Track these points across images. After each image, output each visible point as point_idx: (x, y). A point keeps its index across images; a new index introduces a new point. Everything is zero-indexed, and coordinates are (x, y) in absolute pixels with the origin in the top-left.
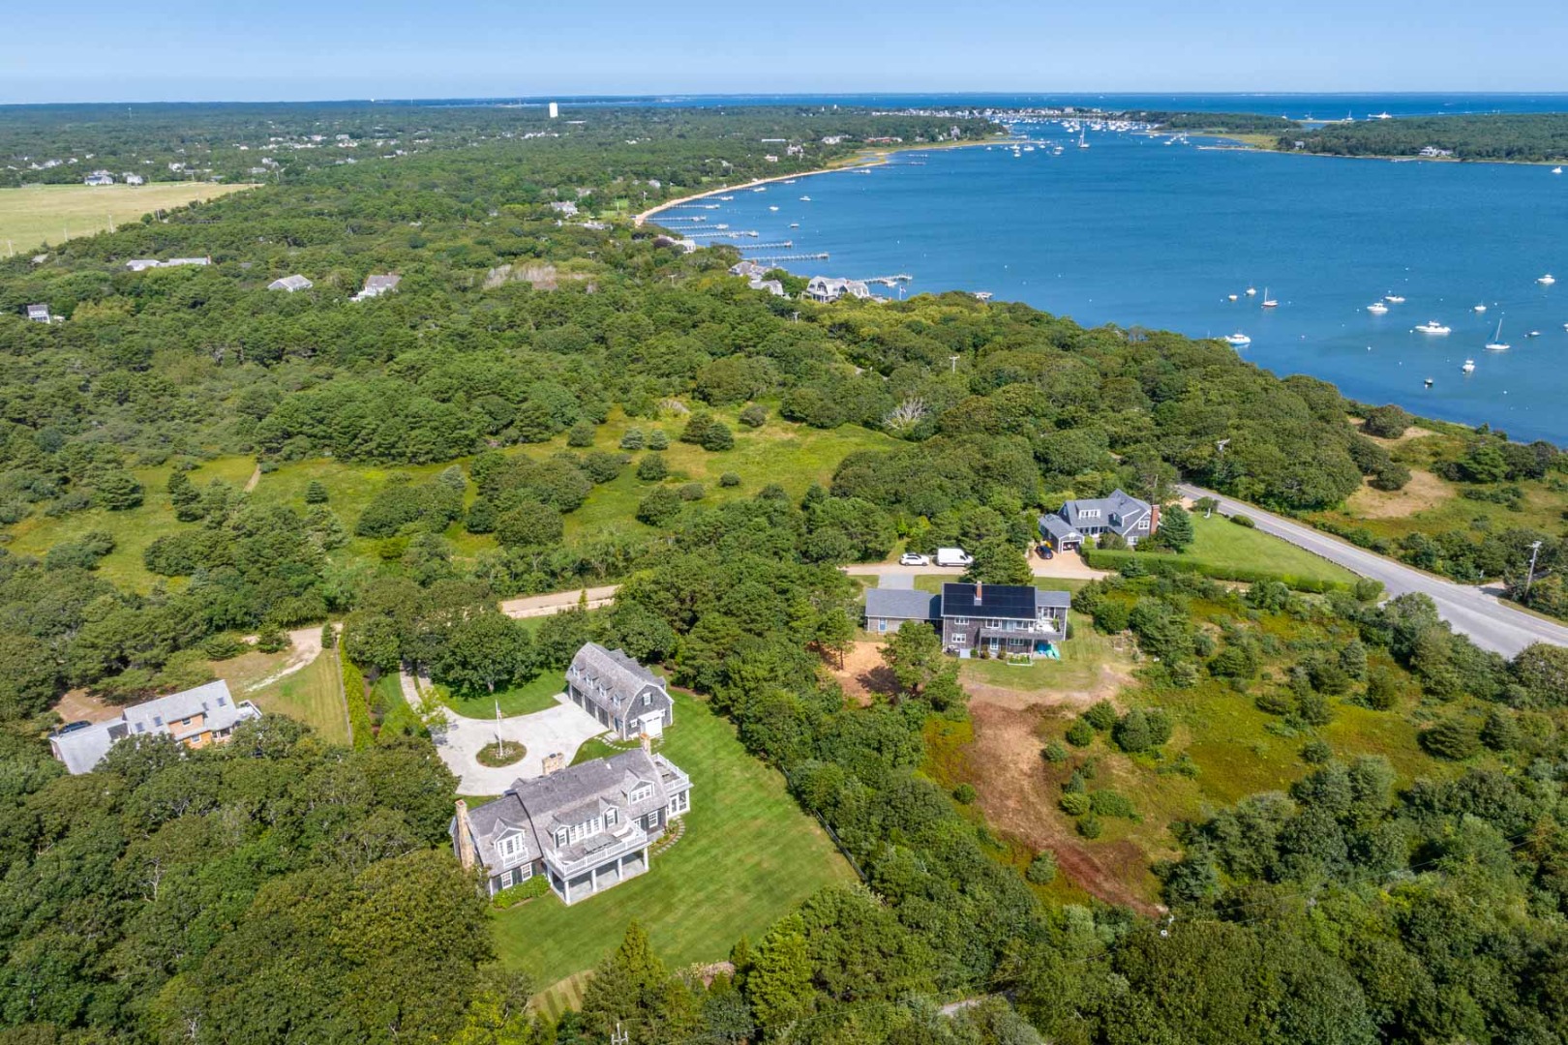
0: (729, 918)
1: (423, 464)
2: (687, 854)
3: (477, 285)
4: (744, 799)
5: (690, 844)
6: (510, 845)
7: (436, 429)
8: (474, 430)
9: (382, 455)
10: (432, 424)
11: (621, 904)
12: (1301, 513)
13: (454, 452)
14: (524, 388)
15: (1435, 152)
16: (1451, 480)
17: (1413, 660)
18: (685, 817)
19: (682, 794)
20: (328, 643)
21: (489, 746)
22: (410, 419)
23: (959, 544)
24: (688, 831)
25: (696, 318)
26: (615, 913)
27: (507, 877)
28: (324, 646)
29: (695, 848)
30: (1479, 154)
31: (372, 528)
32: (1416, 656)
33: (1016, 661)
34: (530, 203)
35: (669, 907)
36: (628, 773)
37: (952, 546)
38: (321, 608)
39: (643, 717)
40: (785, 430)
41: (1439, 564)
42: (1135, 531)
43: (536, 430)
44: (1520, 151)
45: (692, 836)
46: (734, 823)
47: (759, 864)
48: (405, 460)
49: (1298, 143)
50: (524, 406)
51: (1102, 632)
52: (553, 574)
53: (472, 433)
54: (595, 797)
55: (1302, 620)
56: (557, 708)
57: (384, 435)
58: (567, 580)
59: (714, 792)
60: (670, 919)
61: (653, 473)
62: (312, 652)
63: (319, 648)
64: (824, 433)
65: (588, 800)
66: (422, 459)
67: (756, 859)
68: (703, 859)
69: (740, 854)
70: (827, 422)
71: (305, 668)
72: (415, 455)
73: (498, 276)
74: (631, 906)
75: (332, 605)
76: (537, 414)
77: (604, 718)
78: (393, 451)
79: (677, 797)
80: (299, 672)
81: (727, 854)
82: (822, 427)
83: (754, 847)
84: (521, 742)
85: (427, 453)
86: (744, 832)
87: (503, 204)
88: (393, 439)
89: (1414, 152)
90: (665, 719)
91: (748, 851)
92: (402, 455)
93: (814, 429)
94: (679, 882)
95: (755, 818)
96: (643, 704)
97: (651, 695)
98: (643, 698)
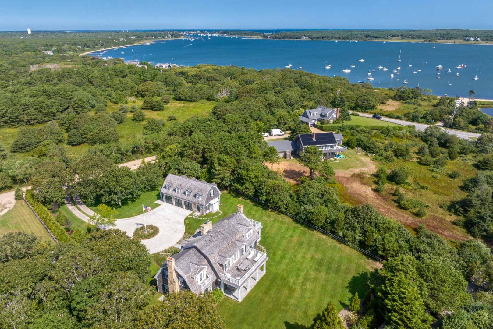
0: (324, 287)
1: (34, 124)
2: (277, 260)
3: (26, 71)
5: (274, 255)
7: (36, 109)
8: (55, 109)
9: (12, 122)
10: (35, 107)
11: (266, 293)
12: (369, 111)
13: (47, 119)
14: (71, 94)
15: (305, 38)
16: (397, 100)
17: (448, 144)
18: (261, 243)
19: (258, 232)
20: (18, 198)
21: (137, 230)
22: (23, 107)
23: (277, 127)
24: (268, 249)
25: (125, 74)
26: (267, 299)
28: (16, 199)
29: (278, 257)
30: (316, 38)
31: (21, 148)
32: (449, 143)
33: (333, 161)
34: (34, 52)
35: (291, 290)
37: (275, 128)
38: (9, 182)
39: (211, 202)
40: (179, 103)
41: (420, 120)
42: (332, 118)
43: (81, 109)
44: (325, 37)
45: (272, 251)
47: (313, 257)
48: (24, 123)
49: (269, 37)
50: (73, 100)
51: (350, 149)
52: (122, 154)
53: (54, 110)
55: (402, 138)
56: (160, 207)
57: (12, 113)
58: (130, 156)
60: (297, 295)
61: (140, 118)
62: (10, 203)
63: (14, 202)
64: (194, 103)
66: (32, 122)
67: (310, 255)
69: (300, 254)
70: (194, 99)
71: (9, 212)
72: (29, 121)
73: (34, 68)
74: (272, 293)
75: (15, 180)
76: (81, 102)
77: (189, 206)
78: (17, 120)
80: (7, 214)
81: (295, 256)
82: (193, 101)
83: (304, 250)
84: (154, 225)
85: (35, 119)
87: (23, 52)
88: (17, 114)
89: (299, 38)
90: (219, 202)
91: (303, 252)
92: (22, 121)
93: (190, 103)
94: (285, 275)
96: (210, 196)
97: (213, 191)
98: (210, 193)
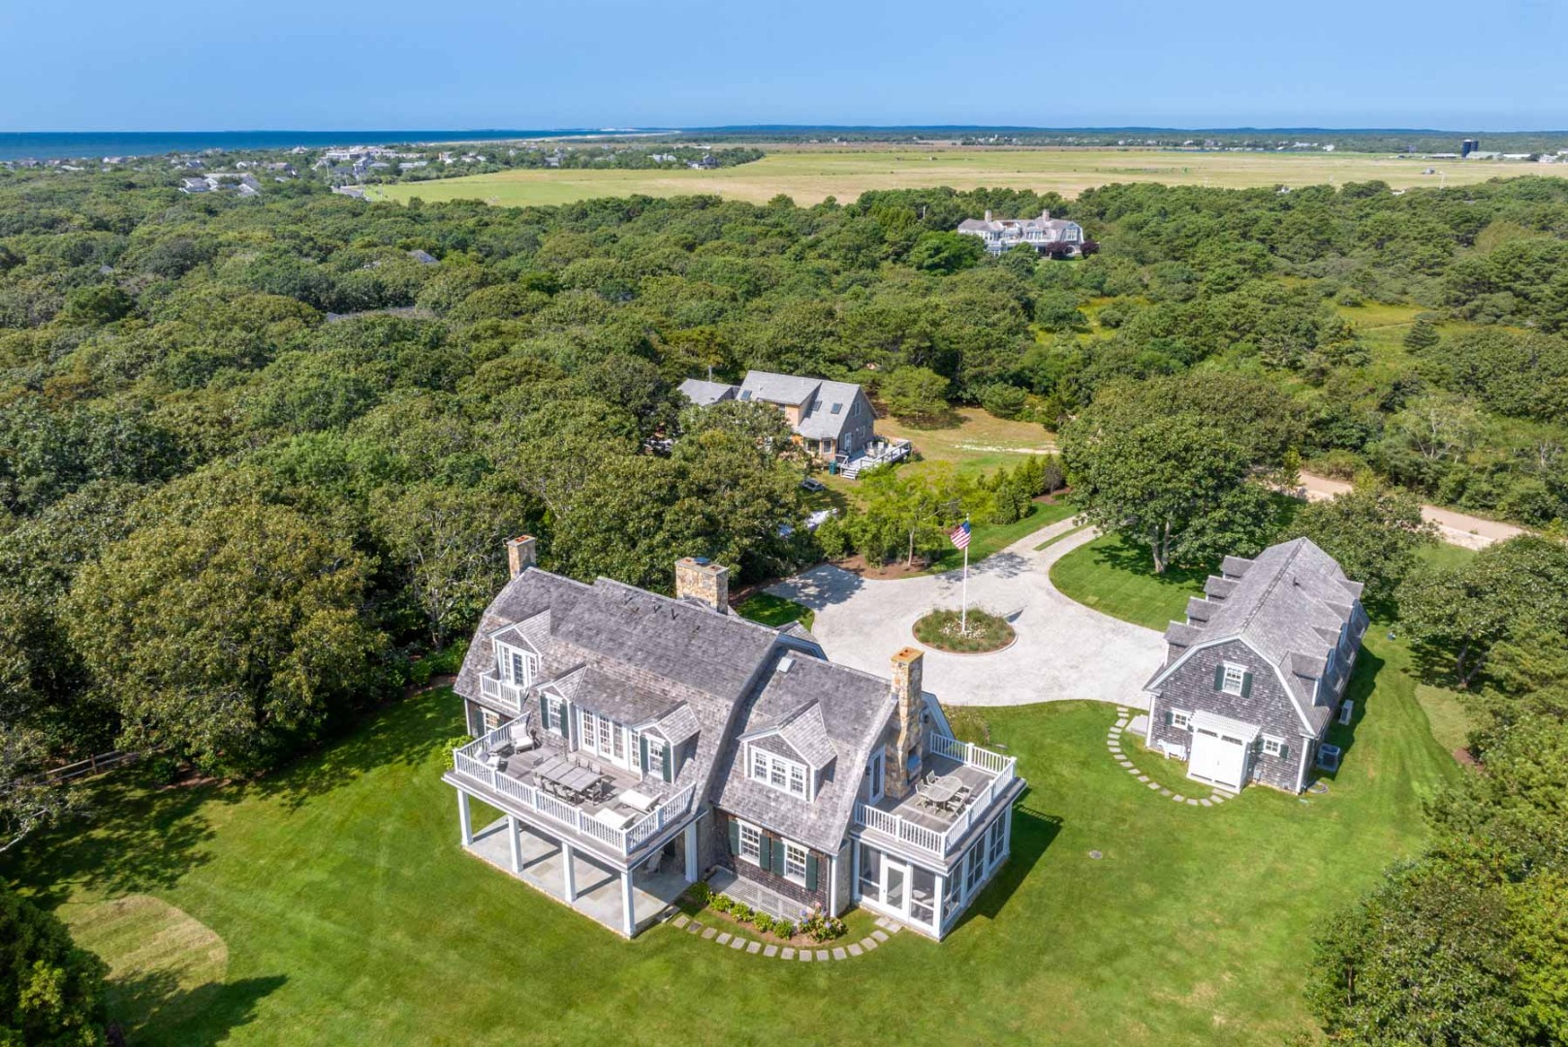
54: (674, 691)
90: (1276, 764)
96: (1218, 686)
97: (1249, 677)
98: (1220, 670)
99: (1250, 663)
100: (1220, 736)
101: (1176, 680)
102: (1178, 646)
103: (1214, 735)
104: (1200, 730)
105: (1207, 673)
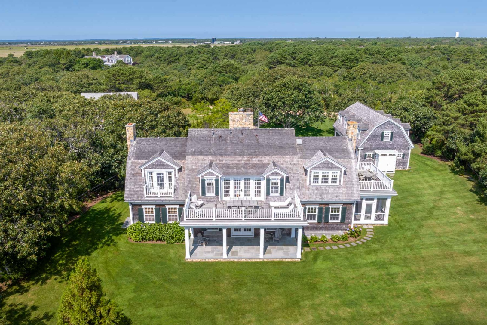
2: (360, 261)
4: (460, 234)
5: (369, 253)
6: (160, 176)
18: (377, 229)
19: (381, 202)
24: (373, 241)
27: (149, 213)
29: (371, 258)
36: (320, 152)
39: (379, 151)
45: (376, 246)
46: (436, 251)
47: (455, 305)
54: (266, 159)
59: (424, 219)
65: (255, 160)
67: (453, 297)
68: (375, 273)
69: (430, 284)
79: (374, 203)
81: (411, 277)
83: (453, 283)
86: (447, 263)
90: (401, 161)
91: (443, 284)
95: (468, 254)
96: (382, 139)
97: (392, 133)
98: (383, 133)
99: (392, 128)
100: (388, 155)
101: (368, 141)
102: (364, 131)
103: (386, 155)
104: (382, 155)
105: (378, 136)
